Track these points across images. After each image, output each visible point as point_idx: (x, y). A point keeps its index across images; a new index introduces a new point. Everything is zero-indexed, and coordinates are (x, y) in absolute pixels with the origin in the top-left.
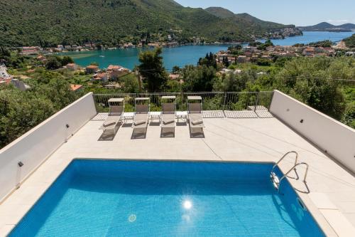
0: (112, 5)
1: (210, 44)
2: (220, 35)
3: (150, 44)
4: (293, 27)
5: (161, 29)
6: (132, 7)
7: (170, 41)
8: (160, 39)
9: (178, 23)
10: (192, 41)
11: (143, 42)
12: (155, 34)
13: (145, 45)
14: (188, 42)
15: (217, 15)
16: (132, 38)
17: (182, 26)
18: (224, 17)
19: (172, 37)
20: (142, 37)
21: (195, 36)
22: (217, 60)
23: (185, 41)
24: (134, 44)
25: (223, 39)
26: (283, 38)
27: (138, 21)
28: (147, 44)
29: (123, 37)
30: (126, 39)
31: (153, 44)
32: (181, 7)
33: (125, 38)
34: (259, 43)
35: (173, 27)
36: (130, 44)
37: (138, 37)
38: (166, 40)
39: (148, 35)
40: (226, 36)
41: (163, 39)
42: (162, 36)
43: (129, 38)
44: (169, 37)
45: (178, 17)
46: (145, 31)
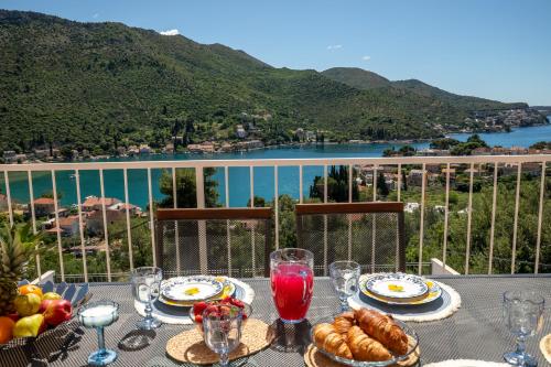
0: (111, 66)
2: (362, 124)
3: (193, 147)
4: (524, 106)
5: (221, 114)
6: (155, 69)
7: (242, 139)
8: (219, 135)
9: (262, 100)
10: (296, 139)
11: (177, 143)
12: (206, 125)
13: (180, 148)
14: (287, 139)
15: (350, 83)
16: (149, 133)
17: (270, 105)
18: (365, 87)
19: (247, 128)
20: (175, 131)
21: (304, 127)
22: (359, 180)
23: (277, 139)
24: (152, 145)
25: (370, 132)
26: (508, 131)
27: (168, 97)
28: (185, 145)
29: (128, 131)
30: (137, 135)
31: (199, 147)
32: (266, 68)
33: (132, 135)
34: (453, 143)
35: (250, 108)
36: (144, 146)
37: (164, 131)
38: (233, 137)
39: (190, 127)
40: (375, 126)
41: (225, 133)
42: (223, 128)
43: (142, 133)
44: (241, 130)
45: (261, 87)
46: (183, 117)
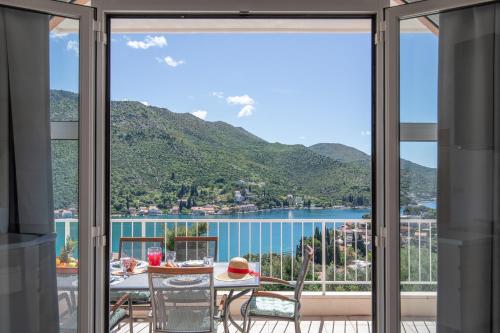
0: (128, 137)
1: (324, 208)
2: (344, 192)
3: (196, 208)
5: (222, 181)
6: (166, 142)
7: (238, 203)
8: (219, 199)
9: (257, 170)
10: (286, 204)
11: (182, 205)
12: (207, 190)
13: (185, 210)
14: (278, 204)
15: (335, 157)
16: (157, 196)
17: (264, 175)
18: (347, 160)
19: (243, 194)
20: (180, 195)
21: (293, 193)
22: (340, 241)
23: (271, 204)
24: (160, 207)
25: (351, 199)
27: (176, 165)
28: (189, 207)
29: (139, 194)
30: (147, 197)
31: (202, 209)
32: (264, 143)
33: (142, 197)
34: (423, 209)
35: (247, 177)
36: (153, 208)
37: (172, 195)
38: (231, 201)
39: (194, 191)
40: (355, 194)
41: (224, 198)
42: (223, 193)
43: (152, 196)
44: (238, 195)
45: (257, 159)
46: (188, 183)
